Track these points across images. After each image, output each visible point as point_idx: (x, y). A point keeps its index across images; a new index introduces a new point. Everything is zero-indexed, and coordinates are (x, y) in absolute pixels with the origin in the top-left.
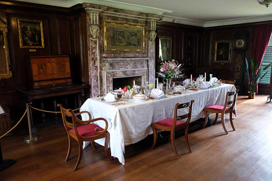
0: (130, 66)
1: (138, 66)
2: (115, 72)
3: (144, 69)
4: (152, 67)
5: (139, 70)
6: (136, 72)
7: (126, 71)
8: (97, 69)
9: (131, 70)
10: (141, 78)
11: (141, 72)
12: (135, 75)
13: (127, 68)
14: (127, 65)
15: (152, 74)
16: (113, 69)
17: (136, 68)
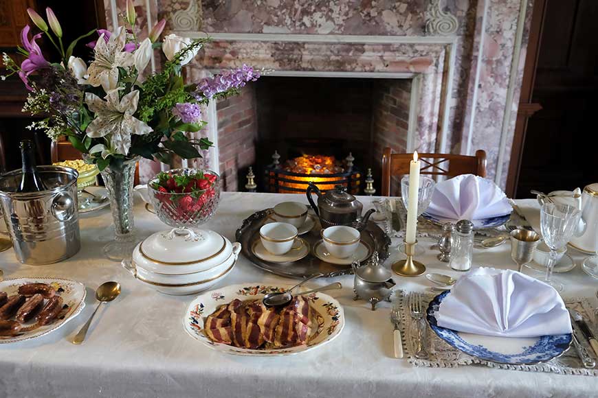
0: (329, 18)
1: (389, 19)
2: (231, 42)
3: (427, 39)
4: (508, 34)
5: (387, 47)
6: (365, 57)
7: (299, 45)
8: (145, 20)
9: (332, 39)
10: (409, 91)
11: (399, 57)
12: (353, 70)
13: (310, 30)
14: (305, 12)
15: (497, 77)
16: (217, 27)
17: (371, 33)
